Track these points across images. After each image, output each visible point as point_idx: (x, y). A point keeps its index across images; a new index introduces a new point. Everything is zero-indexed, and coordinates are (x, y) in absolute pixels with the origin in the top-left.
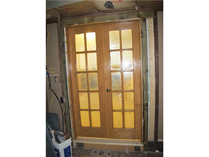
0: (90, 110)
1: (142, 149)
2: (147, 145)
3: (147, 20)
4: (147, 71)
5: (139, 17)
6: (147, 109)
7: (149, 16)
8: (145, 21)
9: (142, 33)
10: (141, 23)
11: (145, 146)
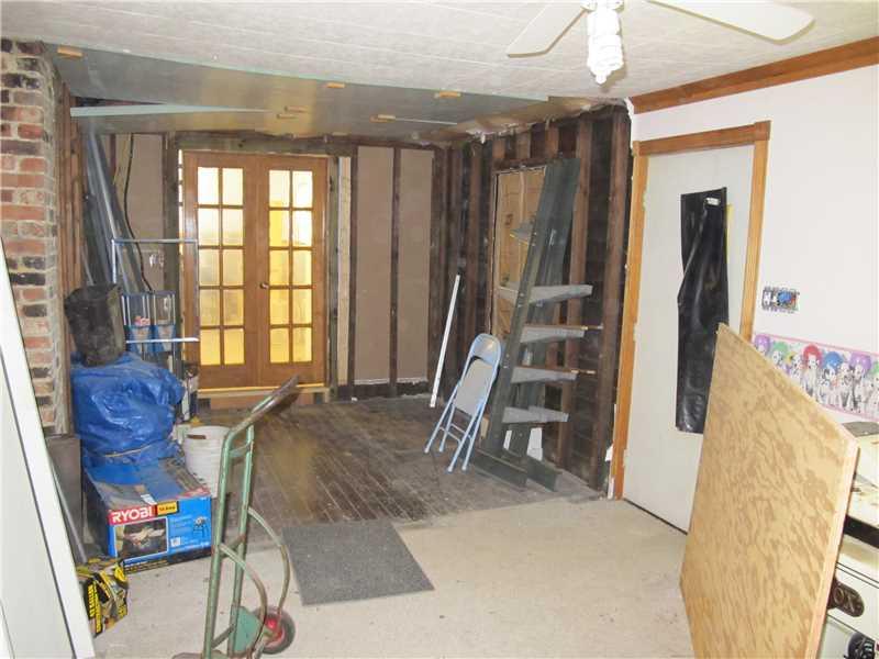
0: (222, 328)
1: (327, 399)
2: (336, 389)
3: (341, 159)
4: (337, 250)
5: (328, 154)
6: (336, 319)
7: (345, 154)
8: (337, 162)
9: (331, 182)
10: (331, 165)
11: (332, 391)
